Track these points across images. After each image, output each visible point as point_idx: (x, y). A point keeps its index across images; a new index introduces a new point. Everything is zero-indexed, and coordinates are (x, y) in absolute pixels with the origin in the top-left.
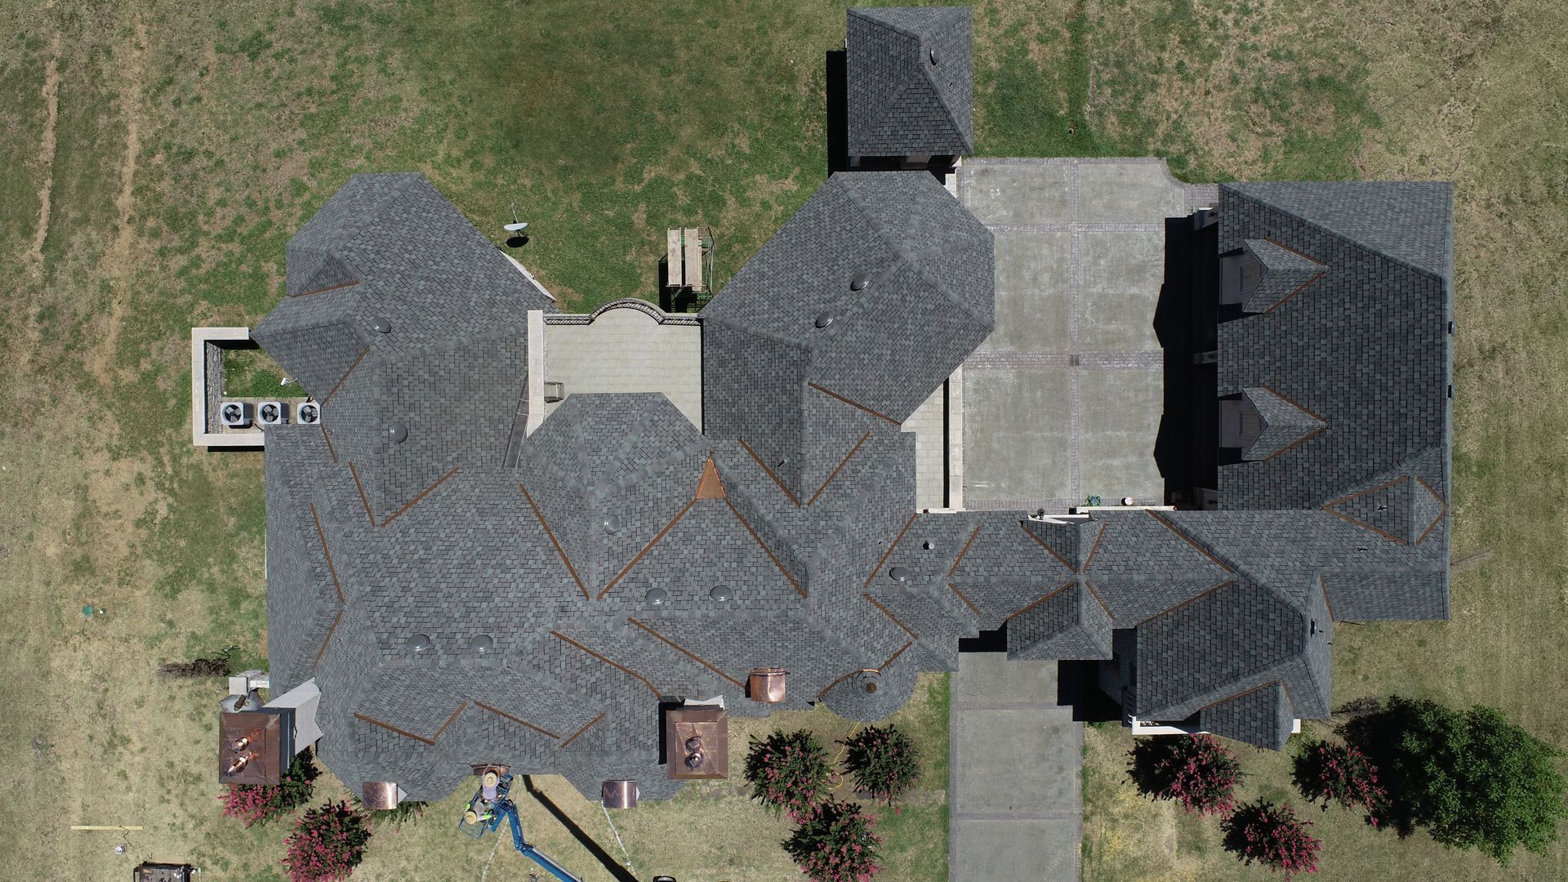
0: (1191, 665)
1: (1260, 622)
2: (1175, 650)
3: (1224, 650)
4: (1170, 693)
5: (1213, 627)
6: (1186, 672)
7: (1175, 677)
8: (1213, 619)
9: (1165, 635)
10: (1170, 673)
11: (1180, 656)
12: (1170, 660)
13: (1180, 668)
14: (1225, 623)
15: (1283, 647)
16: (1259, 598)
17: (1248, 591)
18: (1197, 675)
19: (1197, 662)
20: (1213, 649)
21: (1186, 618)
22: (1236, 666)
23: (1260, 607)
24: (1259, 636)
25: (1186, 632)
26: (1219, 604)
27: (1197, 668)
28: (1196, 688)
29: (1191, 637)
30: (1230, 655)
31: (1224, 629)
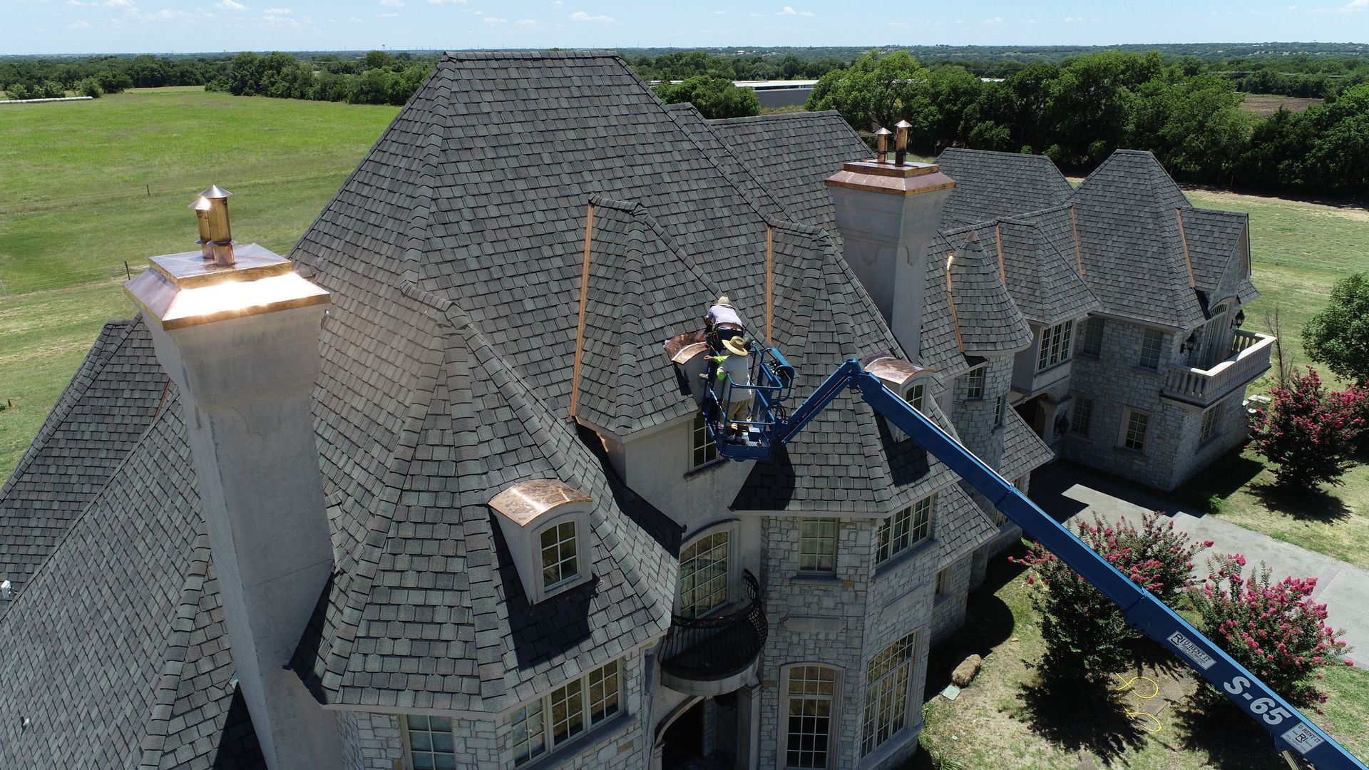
0: (1138, 258)
1: (1112, 189)
2: (1120, 273)
3: (1130, 224)
4: (1162, 286)
5: (1107, 232)
6: (1144, 265)
7: (1147, 277)
8: (1100, 231)
9: (1102, 281)
10: (1141, 282)
11: (1126, 268)
12: (1128, 280)
13: (1138, 270)
14: (1106, 221)
15: (1140, 170)
16: (1093, 187)
17: (1083, 197)
18: (1149, 254)
19: (1136, 252)
20: (1128, 235)
21: (1093, 257)
22: (1148, 215)
23: (1100, 187)
24: (1125, 191)
25: (1105, 259)
26: (1088, 224)
27: (1142, 253)
28: (1162, 256)
29: (1111, 254)
30: (1136, 219)
31: (1112, 221)
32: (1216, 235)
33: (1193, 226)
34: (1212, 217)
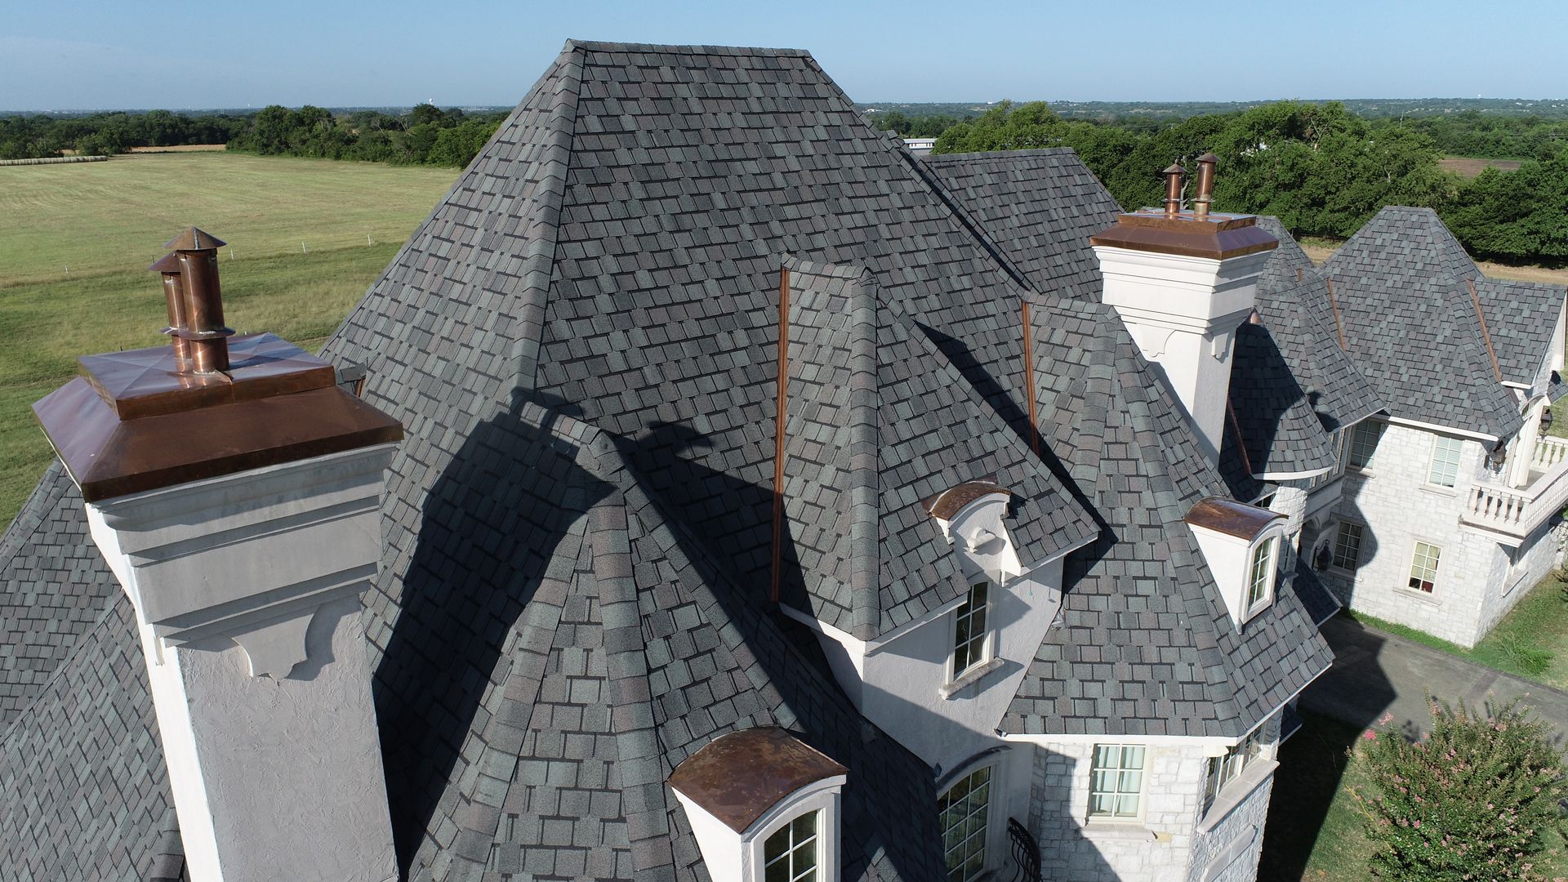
0: (1425, 344)
1: (1383, 255)
2: (1400, 363)
3: (1410, 300)
4: (1461, 380)
5: (1379, 310)
6: (1433, 353)
7: (1439, 368)
8: (1369, 309)
9: (1377, 374)
10: (1432, 375)
11: (1407, 356)
12: (1413, 372)
13: (1426, 359)
14: (1377, 296)
15: (1418, 232)
16: (1355, 254)
17: (1343, 266)
18: (1440, 339)
19: (1422, 337)
20: (1408, 314)
21: (1362, 343)
22: (1434, 288)
23: (1365, 254)
24: (1400, 258)
25: (1379, 345)
26: (1352, 300)
27: (1429, 338)
28: (1457, 341)
29: (1387, 339)
30: (1418, 294)
31: (1384, 297)
32: (1526, 313)
33: (1493, 303)
34: (1517, 291)
